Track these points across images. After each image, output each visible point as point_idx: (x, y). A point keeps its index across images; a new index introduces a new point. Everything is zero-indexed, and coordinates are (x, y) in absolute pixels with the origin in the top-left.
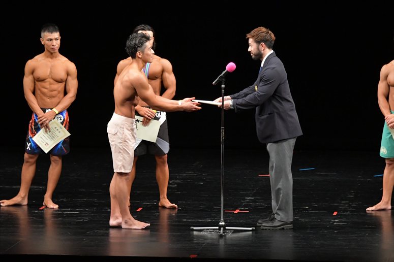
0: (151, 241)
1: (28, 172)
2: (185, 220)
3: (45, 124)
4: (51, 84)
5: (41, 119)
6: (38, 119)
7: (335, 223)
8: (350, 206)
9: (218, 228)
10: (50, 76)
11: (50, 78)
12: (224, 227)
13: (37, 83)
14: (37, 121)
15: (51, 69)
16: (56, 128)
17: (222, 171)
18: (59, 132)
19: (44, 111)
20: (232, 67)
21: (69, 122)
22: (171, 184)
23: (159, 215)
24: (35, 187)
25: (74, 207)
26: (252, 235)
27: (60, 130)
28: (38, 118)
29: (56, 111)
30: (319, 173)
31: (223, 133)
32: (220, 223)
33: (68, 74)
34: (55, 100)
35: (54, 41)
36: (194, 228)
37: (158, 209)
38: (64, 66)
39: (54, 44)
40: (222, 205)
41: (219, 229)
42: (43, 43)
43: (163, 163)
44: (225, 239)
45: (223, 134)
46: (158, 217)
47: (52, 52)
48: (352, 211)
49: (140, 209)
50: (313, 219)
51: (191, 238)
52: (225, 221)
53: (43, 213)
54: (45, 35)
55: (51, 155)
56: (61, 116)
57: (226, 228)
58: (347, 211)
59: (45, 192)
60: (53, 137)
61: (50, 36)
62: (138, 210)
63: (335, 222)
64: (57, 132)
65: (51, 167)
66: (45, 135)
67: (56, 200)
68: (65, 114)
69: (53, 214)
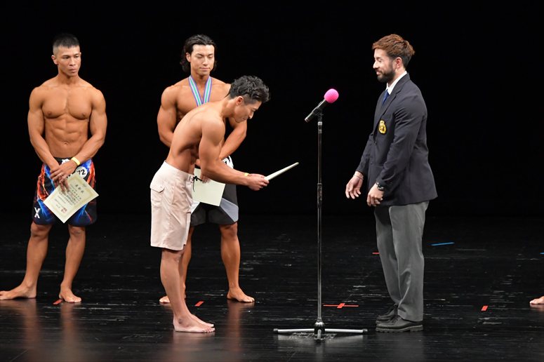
0: (216, 350)
1: (36, 251)
2: (265, 319)
3: (62, 180)
4: (68, 122)
5: (56, 173)
6: (50, 174)
7: (485, 323)
8: (506, 297)
9: (313, 330)
10: (67, 111)
11: (66, 113)
12: (322, 328)
13: (48, 121)
14: (49, 176)
15: (68, 100)
16: (77, 186)
17: (320, 247)
18: (82, 192)
19: (60, 162)
20: (333, 95)
21: (96, 177)
22: (246, 266)
23: (227, 311)
24: (48, 272)
25: (104, 301)
26: (364, 341)
27: (83, 189)
28: (51, 171)
29: (76, 160)
30: (460, 250)
31: (321, 192)
32: (317, 323)
33: (93, 107)
34: (75, 146)
35: (72, 58)
36: (279, 330)
37: (227, 303)
38: (87, 95)
39: (73, 63)
40: (320, 297)
41: (316, 332)
42: (55, 62)
43: (232, 235)
44: (324, 346)
45: (320, 194)
46: (226, 315)
47: (69, 74)
48: (508, 305)
49: (200, 303)
50: (452, 317)
51: (275, 346)
52: (323, 320)
53: (59, 310)
54: (59, 51)
55: (69, 225)
56: (83, 168)
57: (326, 330)
58: (502, 304)
59: (61, 278)
60: (73, 200)
61: (67, 51)
62: (198, 305)
63: (485, 320)
64: (79, 192)
65: (70, 242)
66: (61, 196)
67: (78, 291)
68: (90, 165)
69: (73, 311)
